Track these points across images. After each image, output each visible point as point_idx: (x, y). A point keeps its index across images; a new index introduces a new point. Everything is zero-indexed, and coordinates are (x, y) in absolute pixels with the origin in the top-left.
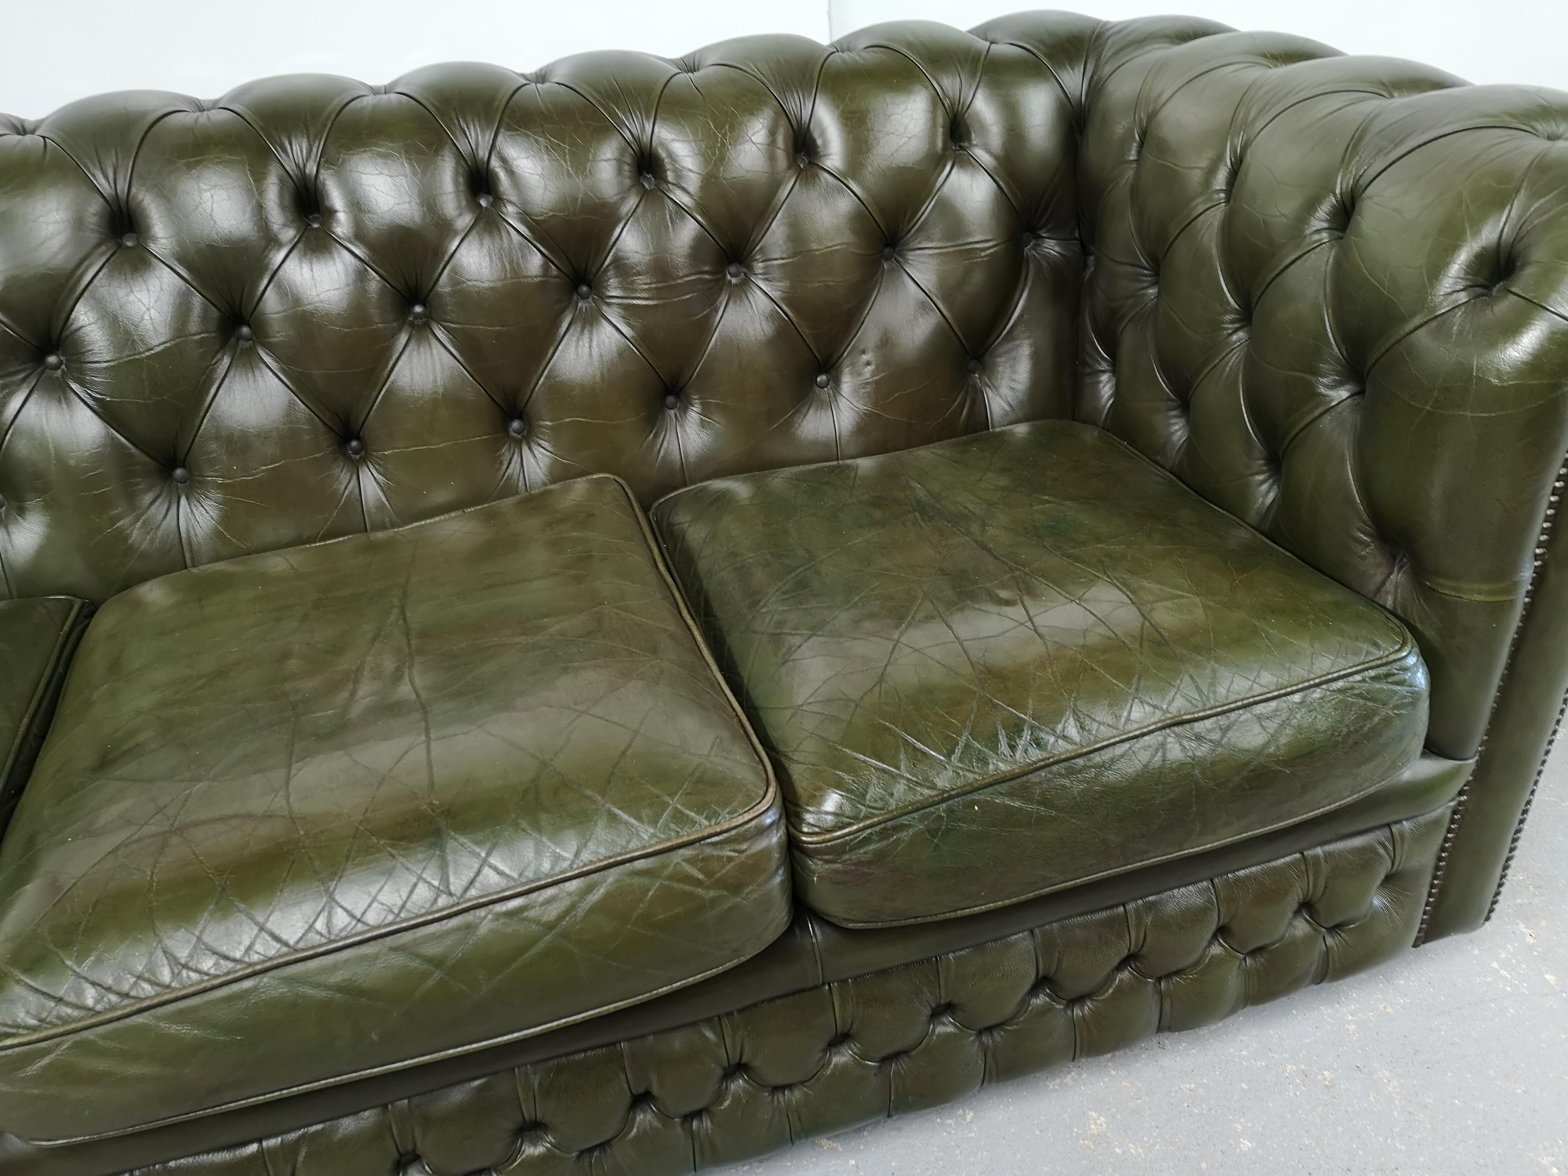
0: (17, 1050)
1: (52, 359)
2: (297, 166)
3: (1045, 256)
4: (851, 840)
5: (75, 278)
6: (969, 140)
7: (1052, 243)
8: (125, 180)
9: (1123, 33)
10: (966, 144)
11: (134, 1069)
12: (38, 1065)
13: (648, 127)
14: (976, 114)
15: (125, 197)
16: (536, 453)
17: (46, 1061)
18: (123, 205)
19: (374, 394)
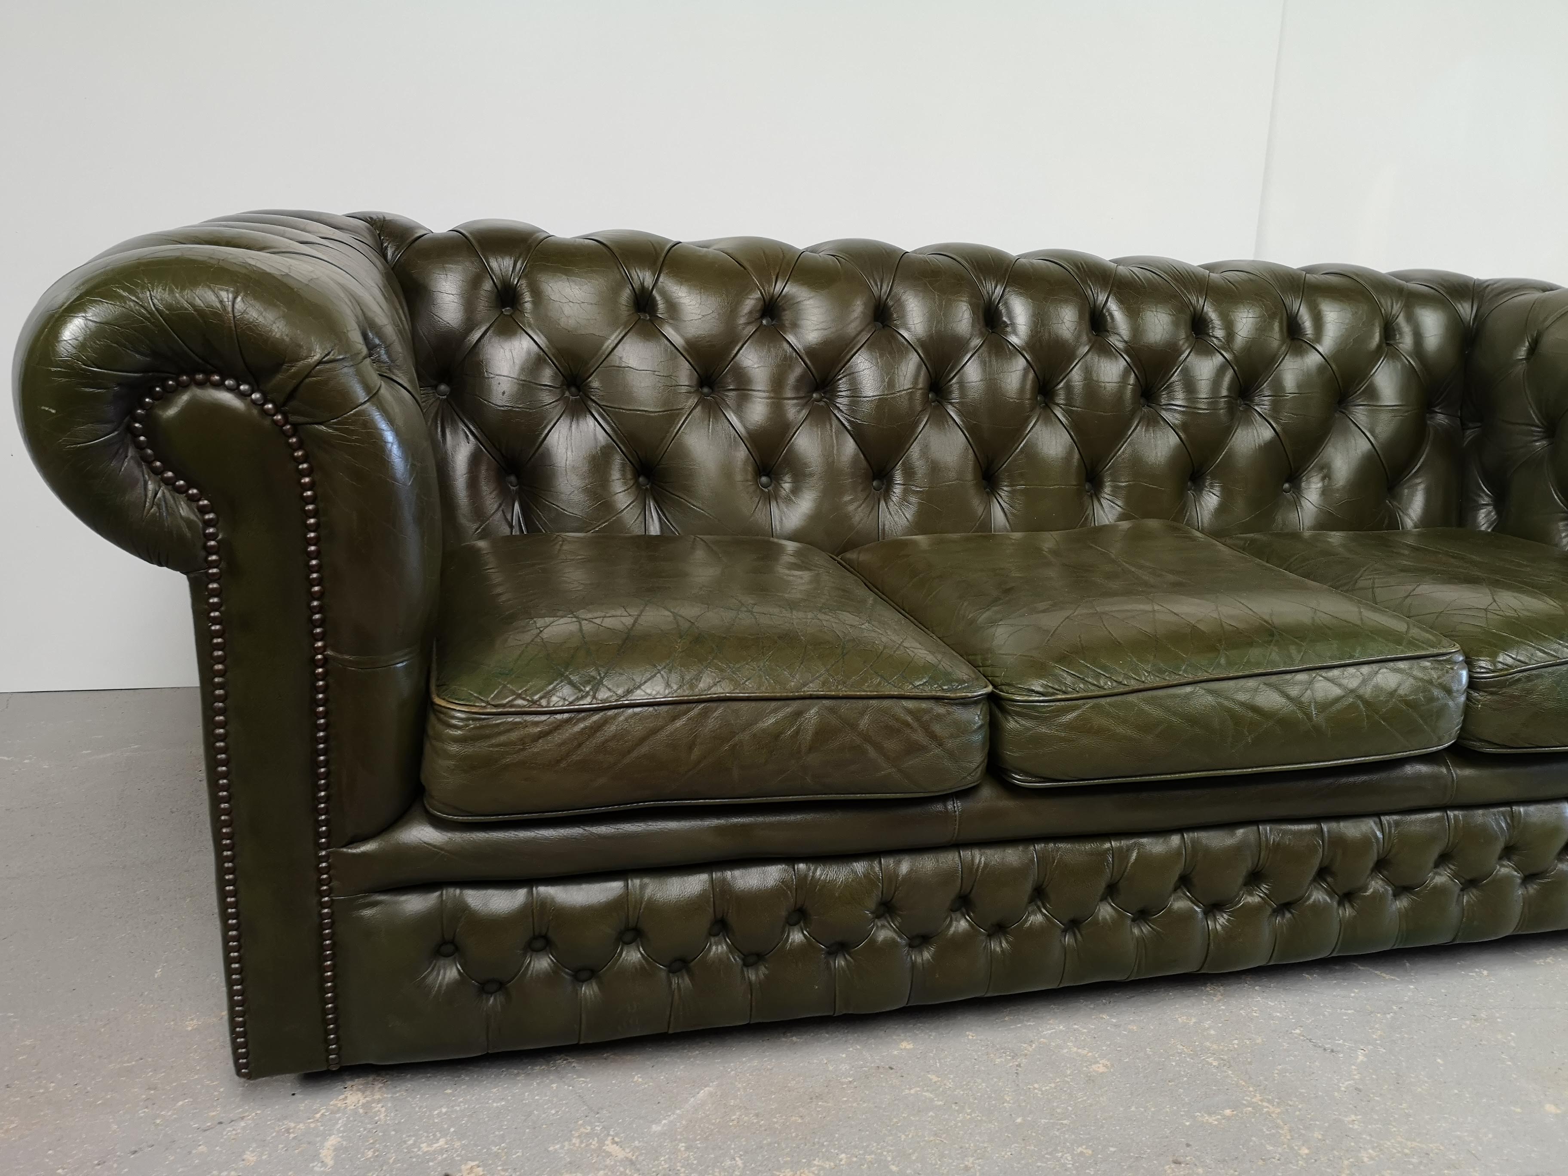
0: (1063, 703)
1: (814, 395)
2: (988, 293)
3: (1439, 424)
4: (1511, 678)
5: (854, 342)
6: (1395, 339)
7: (1440, 416)
8: (888, 287)
9: (1495, 286)
10: (1392, 342)
11: (1121, 730)
12: (1071, 715)
13: (1201, 301)
14: (1398, 324)
15: (885, 297)
16: (1104, 505)
17: (1074, 714)
18: (882, 302)
19: (1016, 445)
